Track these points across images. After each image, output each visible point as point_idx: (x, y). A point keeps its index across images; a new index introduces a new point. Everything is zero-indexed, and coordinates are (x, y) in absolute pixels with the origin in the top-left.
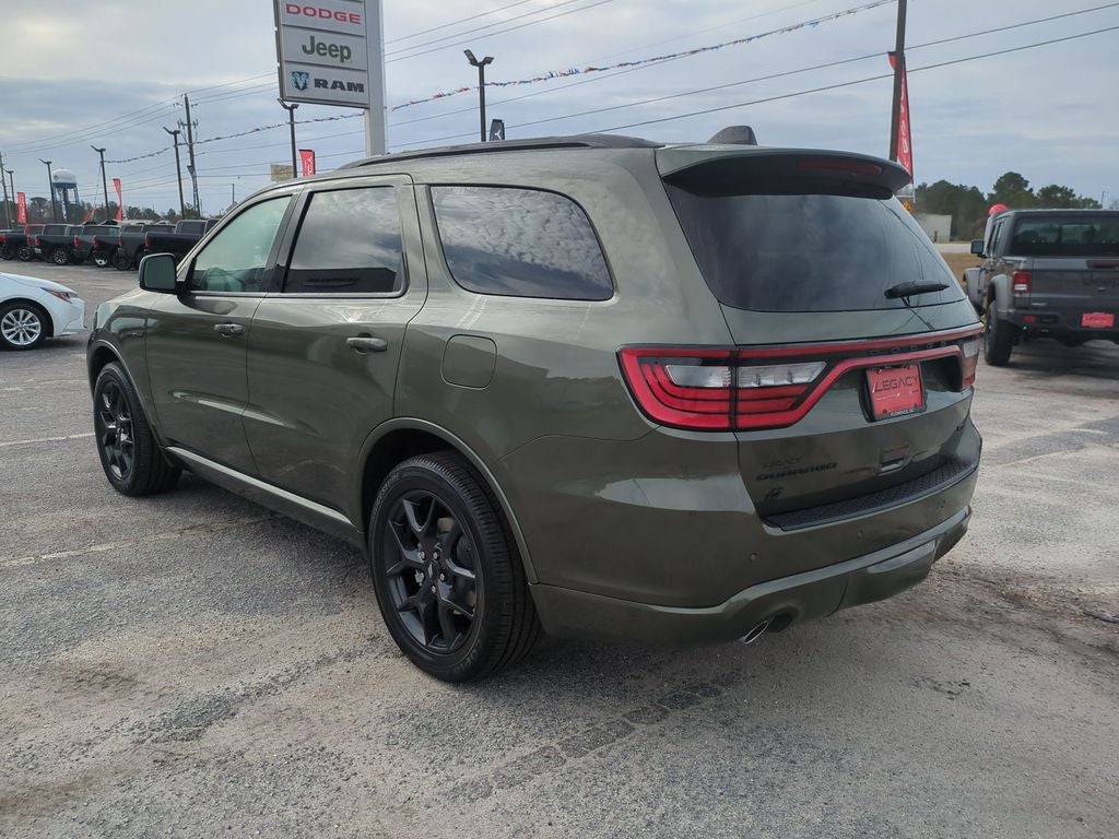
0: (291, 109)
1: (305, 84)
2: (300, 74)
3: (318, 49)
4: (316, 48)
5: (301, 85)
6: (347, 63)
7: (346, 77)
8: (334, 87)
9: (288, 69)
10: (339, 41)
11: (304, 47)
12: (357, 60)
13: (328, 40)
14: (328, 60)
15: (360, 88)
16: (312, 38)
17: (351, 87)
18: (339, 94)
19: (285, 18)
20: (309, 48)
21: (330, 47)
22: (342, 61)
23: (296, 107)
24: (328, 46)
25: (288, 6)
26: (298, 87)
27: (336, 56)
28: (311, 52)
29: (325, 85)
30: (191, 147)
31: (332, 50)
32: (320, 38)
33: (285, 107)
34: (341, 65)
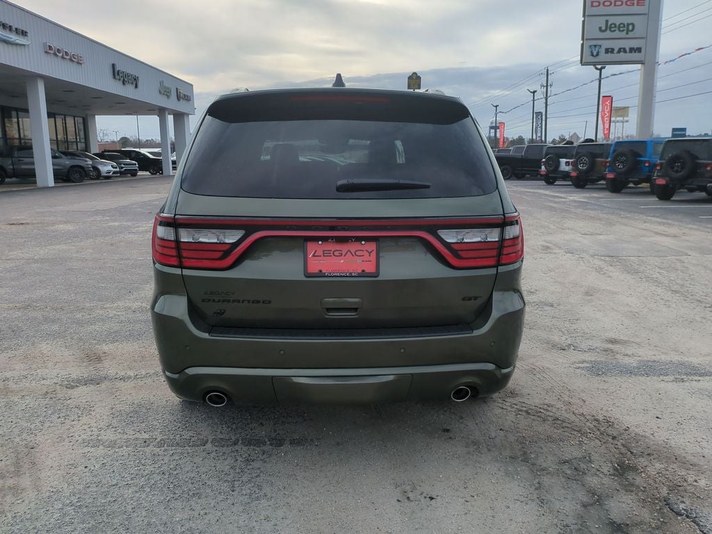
0: (600, 70)
1: (598, 52)
2: (595, 46)
3: (611, 28)
4: (609, 27)
5: (595, 54)
6: (631, 35)
7: (628, 44)
8: (619, 51)
9: (587, 44)
10: (626, 20)
11: (600, 28)
12: (639, 31)
13: (618, 20)
14: (617, 34)
15: (639, 50)
16: (607, 21)
17: (632, 50)
18: (622, 56)
19: (589, 11)
20: (603, 28)
21: (620, 25)
22: (627, 33)
23: (604, 68)
24: (618, 24)
25: (592, 2)
26: (593, 55)
27: (623, 30)
28: (605, 31)
29: (612, 51)
30: (546, 100)
31: (620, 27)
32: (612, 20)
33: (597, 69)
34: (627, 36)
